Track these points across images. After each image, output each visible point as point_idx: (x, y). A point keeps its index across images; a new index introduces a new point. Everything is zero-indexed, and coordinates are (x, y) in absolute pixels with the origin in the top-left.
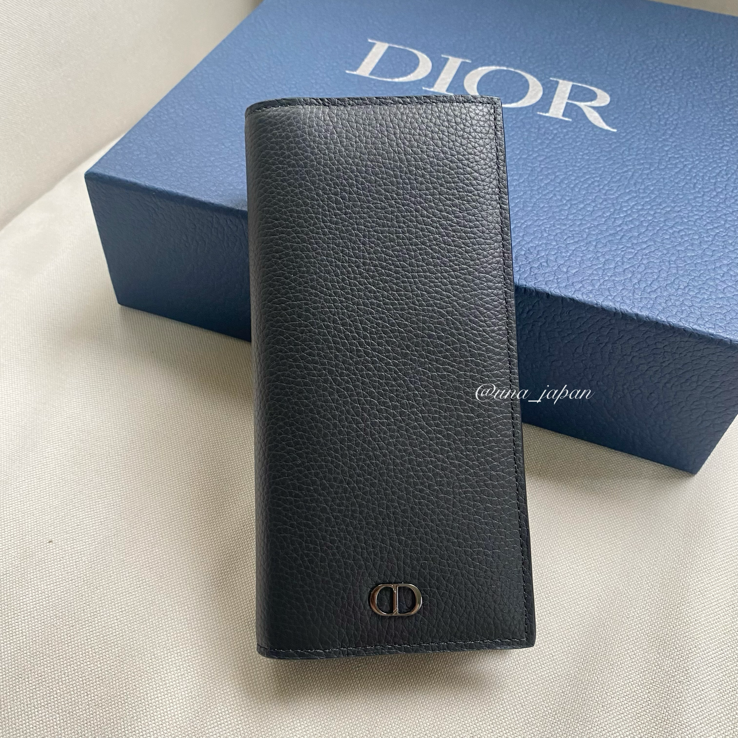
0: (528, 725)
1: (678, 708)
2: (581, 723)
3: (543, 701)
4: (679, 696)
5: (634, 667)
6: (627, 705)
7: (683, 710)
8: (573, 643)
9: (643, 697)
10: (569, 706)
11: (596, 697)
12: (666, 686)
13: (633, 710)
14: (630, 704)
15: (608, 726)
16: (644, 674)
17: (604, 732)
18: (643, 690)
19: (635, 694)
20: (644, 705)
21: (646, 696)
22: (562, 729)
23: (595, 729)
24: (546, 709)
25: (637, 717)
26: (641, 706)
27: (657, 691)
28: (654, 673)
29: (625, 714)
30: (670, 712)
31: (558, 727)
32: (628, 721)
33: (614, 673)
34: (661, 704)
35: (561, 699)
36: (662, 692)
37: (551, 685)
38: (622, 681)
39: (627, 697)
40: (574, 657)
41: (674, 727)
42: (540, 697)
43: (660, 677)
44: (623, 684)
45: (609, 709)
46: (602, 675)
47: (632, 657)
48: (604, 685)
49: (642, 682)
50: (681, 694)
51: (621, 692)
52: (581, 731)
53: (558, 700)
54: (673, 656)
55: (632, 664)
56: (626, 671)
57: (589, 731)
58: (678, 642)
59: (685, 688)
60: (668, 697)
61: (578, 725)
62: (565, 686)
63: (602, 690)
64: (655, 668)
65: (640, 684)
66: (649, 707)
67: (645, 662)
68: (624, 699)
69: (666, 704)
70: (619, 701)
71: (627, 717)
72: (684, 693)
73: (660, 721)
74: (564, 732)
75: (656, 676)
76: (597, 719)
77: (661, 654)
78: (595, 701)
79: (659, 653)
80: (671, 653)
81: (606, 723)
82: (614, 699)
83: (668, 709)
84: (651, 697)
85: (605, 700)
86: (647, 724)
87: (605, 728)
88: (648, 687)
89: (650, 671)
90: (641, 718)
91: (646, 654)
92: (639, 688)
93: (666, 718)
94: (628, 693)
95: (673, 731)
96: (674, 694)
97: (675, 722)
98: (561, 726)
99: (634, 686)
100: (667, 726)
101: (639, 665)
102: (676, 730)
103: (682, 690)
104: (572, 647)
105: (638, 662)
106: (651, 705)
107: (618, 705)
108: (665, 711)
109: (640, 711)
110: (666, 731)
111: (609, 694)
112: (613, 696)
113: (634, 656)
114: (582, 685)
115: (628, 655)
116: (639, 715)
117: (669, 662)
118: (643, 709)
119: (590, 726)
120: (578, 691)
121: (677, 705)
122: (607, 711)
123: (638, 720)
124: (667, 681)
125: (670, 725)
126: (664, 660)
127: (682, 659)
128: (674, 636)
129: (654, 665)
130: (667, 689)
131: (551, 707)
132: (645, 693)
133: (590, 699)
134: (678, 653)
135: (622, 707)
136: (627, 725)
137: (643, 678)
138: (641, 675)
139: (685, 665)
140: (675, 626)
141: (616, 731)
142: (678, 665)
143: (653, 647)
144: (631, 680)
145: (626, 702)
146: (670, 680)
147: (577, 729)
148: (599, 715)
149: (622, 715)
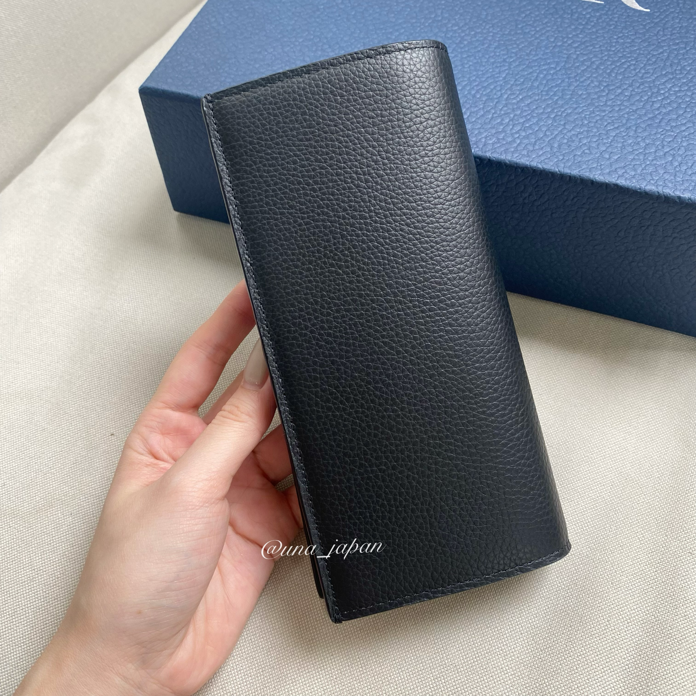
0: (543, 599)
1: (684, 585)
2: (592, 598)
3: (557, 577)
4: (684, 574)
5: (643, 548)
6: (635, 582)
7: (688, 587)
8: (586, 525)
9: (651, 575)
10: (581, 583)
11: (606, 574)
12: (672, 565)
13: (641, 587)
14: (638, 581)
15: (616, 601)
16: (652, 554)
17: (612, 606)
18: (650, 569)
19: (643, 572)
20: (651, 582)
21: (653, 574)
22: (574, 602)
23: (604, 603)
24: (559, 585)
25: (644, 593)
26: (649, 583)
27: (664, 569)
28: (662, 553)
29: (633, 590)
30: (676, 589)
31: (570, 601)
32: (636, 596)
33: (624, 554)
34: (668, 582)
35: (574, 575)
36: (668, 571)
37: (565, 563)
38: (630, 560)
39: (635, 575)
40: (586, 538)
41: (679, 602)
42: (554, 574)
43: (667, 557)
44: (632, 563)
45: (618, 586)
46: (612, 555)
47: (641, 539)
48: (613, 564)
49: (650, 562)
50: (687, 573)
51: (629, 571)
52: (592, 605)
53: (571, 577)
54: (680, 538)
55: (641, 546)
56: (635, 552)
57: (599, 605)
58: (686, 525)
59: (691, 568)
60: (675, 575)
61: (589, 599)
62: (578, 564)
63: (612, 568)
64: (663, 549)
65: (647, 563)
66: (655, 584)
67: (653, 544)
68: (632, 577)
69: (672, 581)
70: (627, 579)
71: (634, 593)
72: (690, 572)
73: (666, 597)
74: (576, 605)
75: (664, 556)
76: (607, 595)
77: (669, 537)
78: (605, 578)
79: (666, 536)
80: (678, 535)
81: (615, 598)
82: (623, 577)
83: (674, 586)
84: (658, 576)
85: (614, 578)
86: (653, 599)
87: (614, 602)
88: (656, 566)
89: (657, 552)
90: (648, 594)
91: (655, 536)
92: (646, 567)
93: (672, 594)
94: (636, 571)
95: (678, 606)
96: (680, 572)
97: (680, 598)
98: (573, 600)
99: (642, 565)
100: (672, 601)
101: (647, 546)
102: (681, 605)
103: (688, 569)
104: (585, 529)
105: (646, 544)
106: (658, 582)
107: (626, 583)
108: (671, 587)
109: (647, 587)
110: (671, 605)
111: (618, 572)
112: (622, 574)
113: (643, 538)
114: (594, 564)
115: (637, 538)
116: (646, 591)
117: (676, 543)
118: (650, 586)
119: (600, 601)
120: (590, 569)
121: (682, 582)
122: (616, 587)
123: (645, 595)
124: (673, 561)
125: (675, 600)
126: (672, 542)
127: (689, 541)
128: (682, 520)
129: (661, 547)
130: (674, 568)
131: (565, 583)
132: (652, 571)
133: (601, 577)
134: (685, 535)
135: (630, 584)
136: (635, 600)
137: (651, 558)
138: (649, 555)
139: (692, 546)
140: (683, 510)
141: (624, 605)
142: (685, 546)
143: (661, 530)
144: (639, 560)
145: (634, 579)
146: (676, 560)
147: (588, 603)
148: (608, 591)
149: (630, 591)
